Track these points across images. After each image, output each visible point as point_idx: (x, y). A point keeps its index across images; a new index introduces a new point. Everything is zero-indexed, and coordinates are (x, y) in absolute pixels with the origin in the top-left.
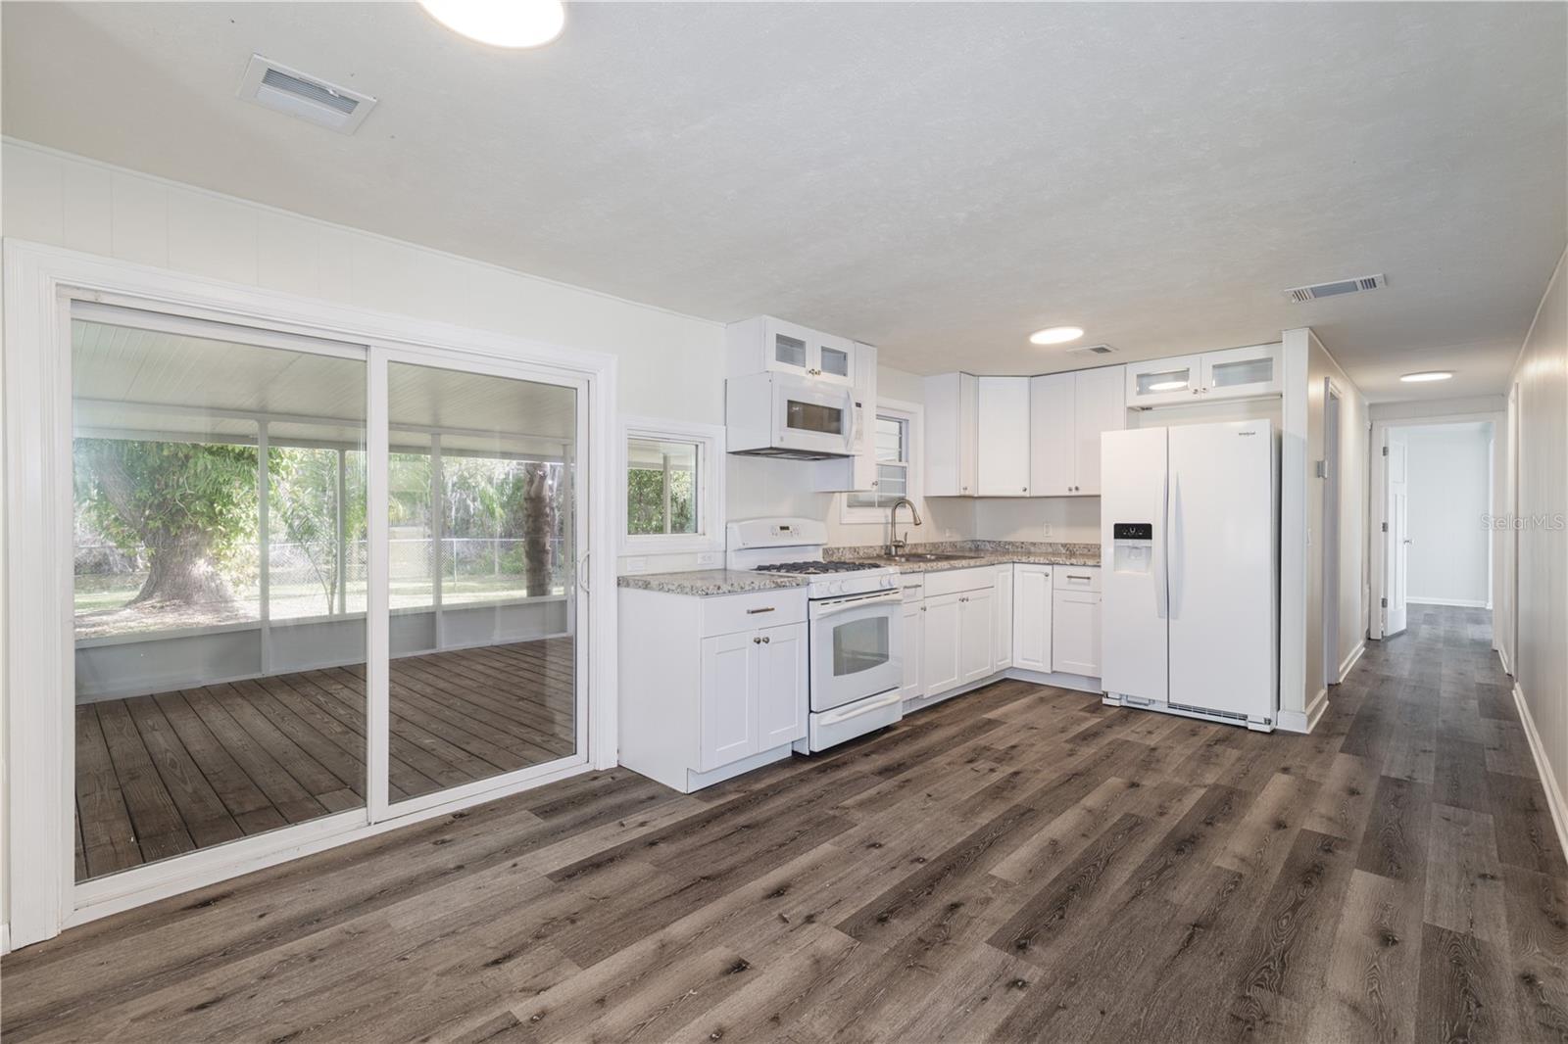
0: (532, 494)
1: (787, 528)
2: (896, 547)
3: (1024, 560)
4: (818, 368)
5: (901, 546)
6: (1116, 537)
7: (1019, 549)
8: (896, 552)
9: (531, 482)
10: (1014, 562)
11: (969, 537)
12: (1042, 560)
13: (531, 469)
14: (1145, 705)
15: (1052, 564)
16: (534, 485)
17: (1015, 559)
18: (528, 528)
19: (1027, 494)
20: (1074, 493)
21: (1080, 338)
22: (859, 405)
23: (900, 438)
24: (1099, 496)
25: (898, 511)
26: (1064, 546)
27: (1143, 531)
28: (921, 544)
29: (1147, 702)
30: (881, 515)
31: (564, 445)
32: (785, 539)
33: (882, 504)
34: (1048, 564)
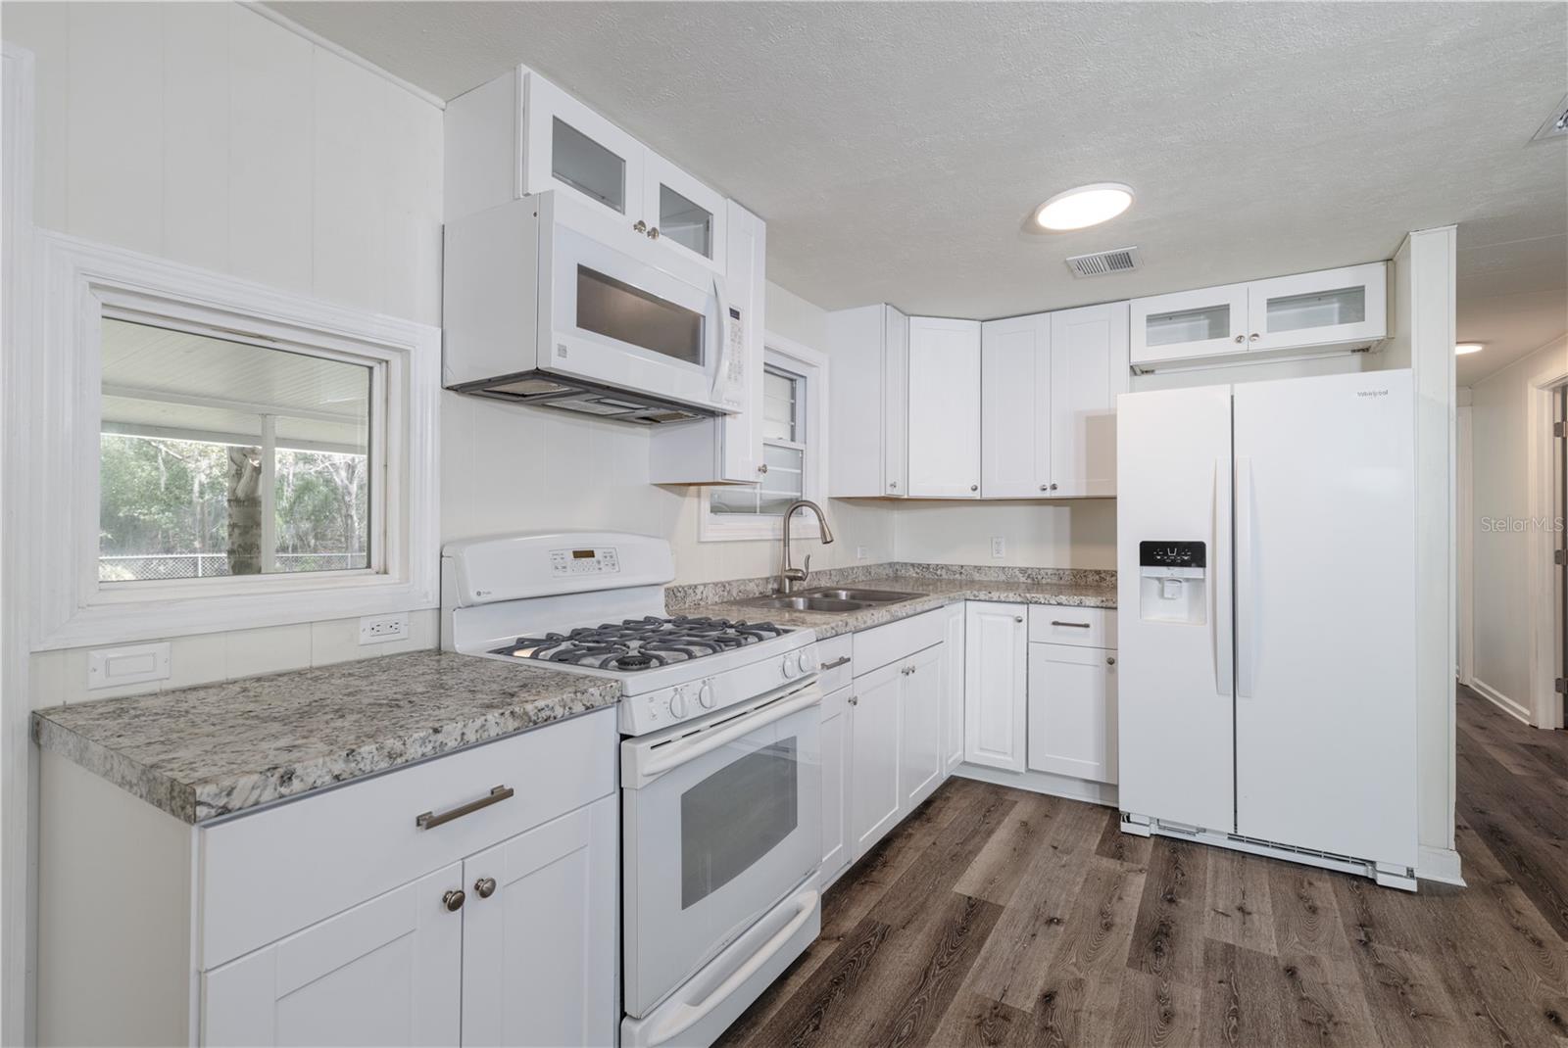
0: (240, 494)
1: (590, 554)
2: (792, 579)
3: (982, 597)
4: (653, 221)
5: (800, 579)
6: (1143, 563)
7: (957, 576)
8: (791, 588)
9: (239, 475)
10: (966, 600)
11: (885, 560)
12: (1012, 596)
13: (237, 456)
14: (1189, 833)
15: (1028, 603)
16: (244, 480)
17: (968, 594)
18: (233, 543)
19: (976, 495)
20: (1048, 494)
21: (1126, 213)
22: (735, 314)
23: (793, 406)
24: (1115, 498)
25: (794, 521)
26: (1023, 571)
27: (1192, 554)
28: (825, 572)
29: (1194, 831)
30: (767, 526)
31: (264, 416)
32: (585, 576)
33: (768, 508)
34: (1022, 603)
